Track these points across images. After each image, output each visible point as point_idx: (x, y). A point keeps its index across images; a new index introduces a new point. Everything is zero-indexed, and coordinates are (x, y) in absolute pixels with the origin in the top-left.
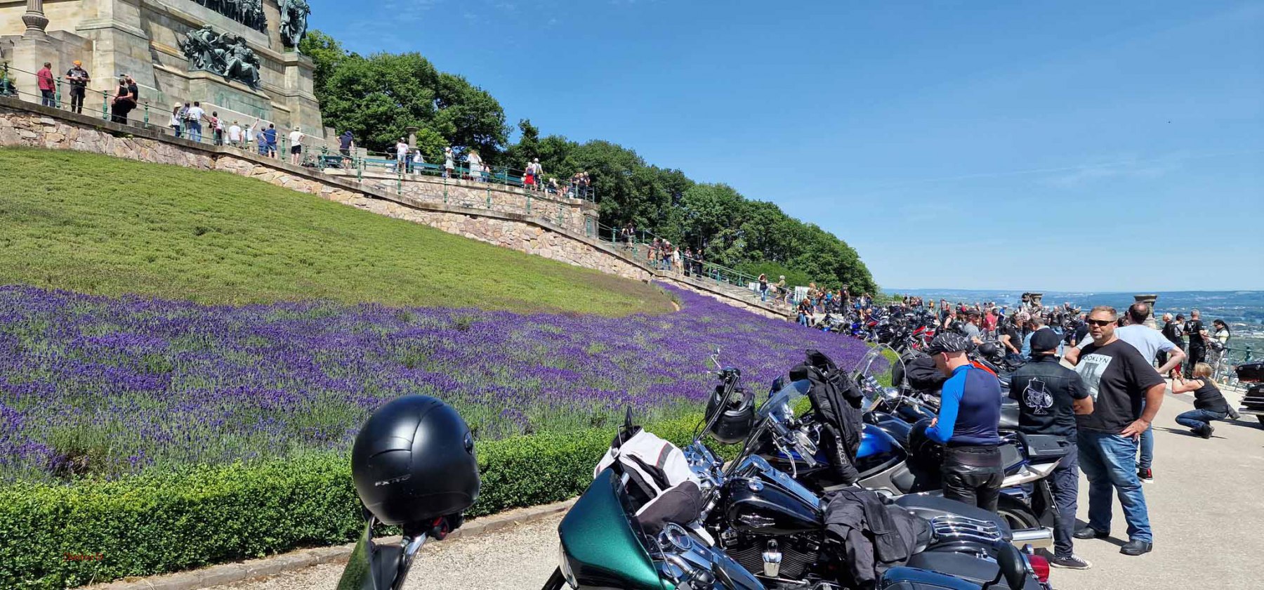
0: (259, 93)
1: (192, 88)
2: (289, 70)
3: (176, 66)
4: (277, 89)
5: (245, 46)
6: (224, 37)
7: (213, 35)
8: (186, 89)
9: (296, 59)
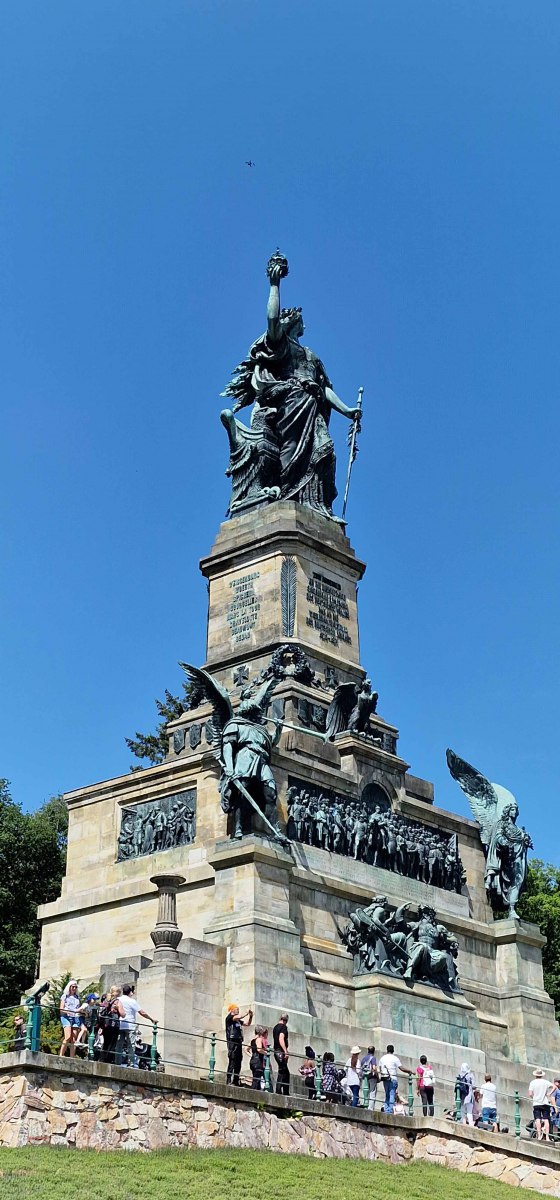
0: (458, 999)
1: (359, 1005)
2: (502, 949)
3: (336, 971)
4: (485, 988)
5: (435, 922)
6: (403, 912)
7: (389, 909)
8: (350, 1008)
9: (513, 931)
